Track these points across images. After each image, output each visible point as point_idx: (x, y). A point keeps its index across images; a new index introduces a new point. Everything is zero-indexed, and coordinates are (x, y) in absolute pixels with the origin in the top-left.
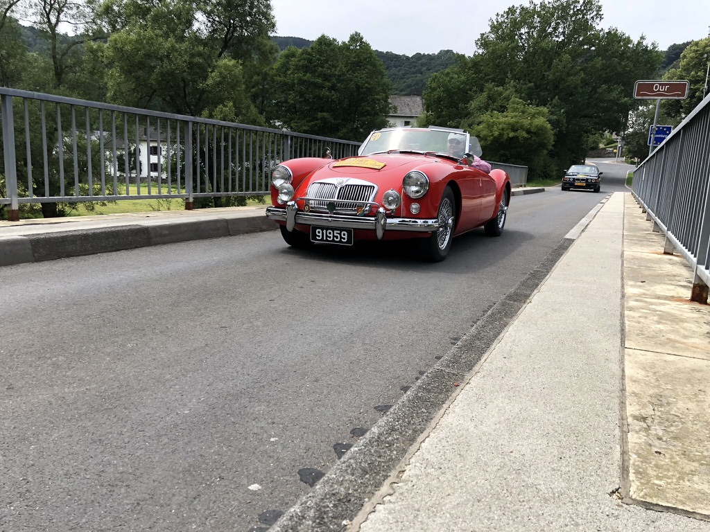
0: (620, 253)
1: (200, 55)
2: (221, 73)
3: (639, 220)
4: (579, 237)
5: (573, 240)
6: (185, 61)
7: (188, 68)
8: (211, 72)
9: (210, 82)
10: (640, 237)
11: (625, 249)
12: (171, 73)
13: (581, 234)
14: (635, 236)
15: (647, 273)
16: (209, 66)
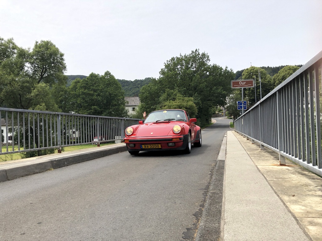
0: (256, 168)
1: (28, 82)
2: (38, 90)
3: (248, 144)
4: (226, 158)
5: (224, 161)
6: (19, 85)
7: (21, 88)
8: (33, 90)
9: (32, 94)
10: (257, 154)
11: (257, 164)
12: (12, 91)
13: (225, 156)
14: (254, 154)
15: (287, 184)
16: (32, 87)
